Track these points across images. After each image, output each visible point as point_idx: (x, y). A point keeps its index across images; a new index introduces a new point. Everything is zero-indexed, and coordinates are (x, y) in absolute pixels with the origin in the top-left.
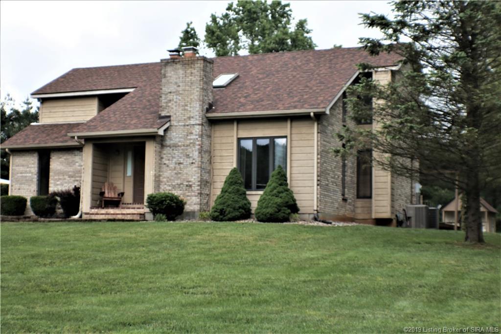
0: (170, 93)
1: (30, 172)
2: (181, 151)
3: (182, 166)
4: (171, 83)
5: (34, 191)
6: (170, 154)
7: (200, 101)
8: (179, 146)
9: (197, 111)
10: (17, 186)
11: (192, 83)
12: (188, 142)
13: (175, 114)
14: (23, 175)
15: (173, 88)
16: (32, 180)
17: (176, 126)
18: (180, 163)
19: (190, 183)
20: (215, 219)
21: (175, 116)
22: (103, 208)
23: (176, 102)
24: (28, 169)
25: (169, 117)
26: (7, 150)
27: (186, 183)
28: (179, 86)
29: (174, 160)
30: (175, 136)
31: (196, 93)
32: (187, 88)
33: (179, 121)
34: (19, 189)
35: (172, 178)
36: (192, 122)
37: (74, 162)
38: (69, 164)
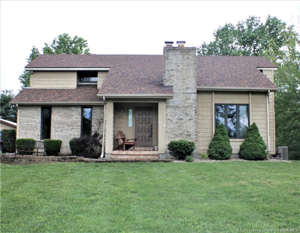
0: (172, 70)
1: (35, 122)
2: (181, 111)
3: (182, 121)
4: (173, 63)
5: (38, 135)
6: (173, 112)
7: (195, 77)
8: (180, 107)
9: (193, 84)
10: (24, 131)
11: (188, 65)
12: (187, 105)
13: (176, 85)
14: (29, 123)
15: (174, 67)
16: (36, 128)
17: (177, 93)
18: (181, 119)
19: (189, 133)
20: (211, 157)
21: (176, 86)
22: (124, 150)
23: (176, 77)
24: (33, 119)
25: (172, 86)
26: (17, 105)
27: (186, 133)
28: (179, 66)
29: (176, 117)
30: (177, 100)
31: (192, 72)
32: (185, 68)
33: (179, 90)
34: (25, 134)
35: (175, 129)
36: (189, 91)
37: (71, 116)
38: (67, 117)
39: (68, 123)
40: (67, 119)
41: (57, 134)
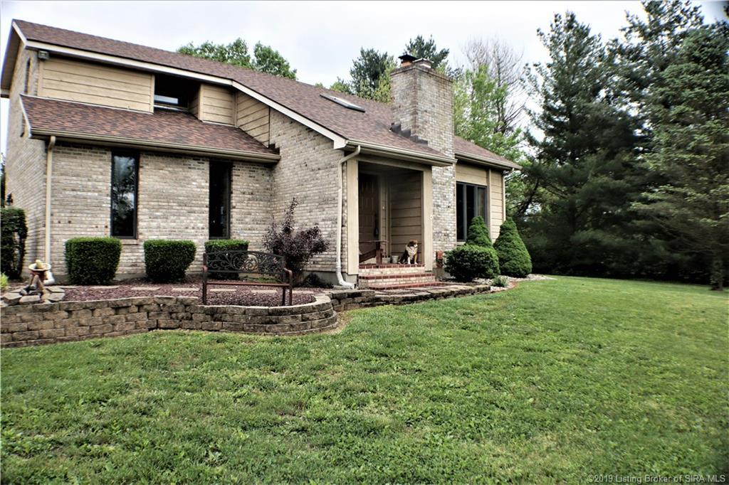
0: (426, 111)
1: (95, 189)
2: (438, 190)
3: (440, 209)
4: (426, 99)
5: (106, 227)
9: (450, 144)
10: (64, 216)
11: (445, 107)
14: (79, 193)
15: (428, 106)
16: (99, 206)
18: (438, 206)
23: (432, 126)
24: (90, 183)
25: (426, 141)
26: (53, 139)
28: (433, 106)
31: (449, 121)
32: (441, 111)
34: (69, 222)
37: (188, 181)
38: (178, 181)
39: (181, 198)
40: (179, 188)
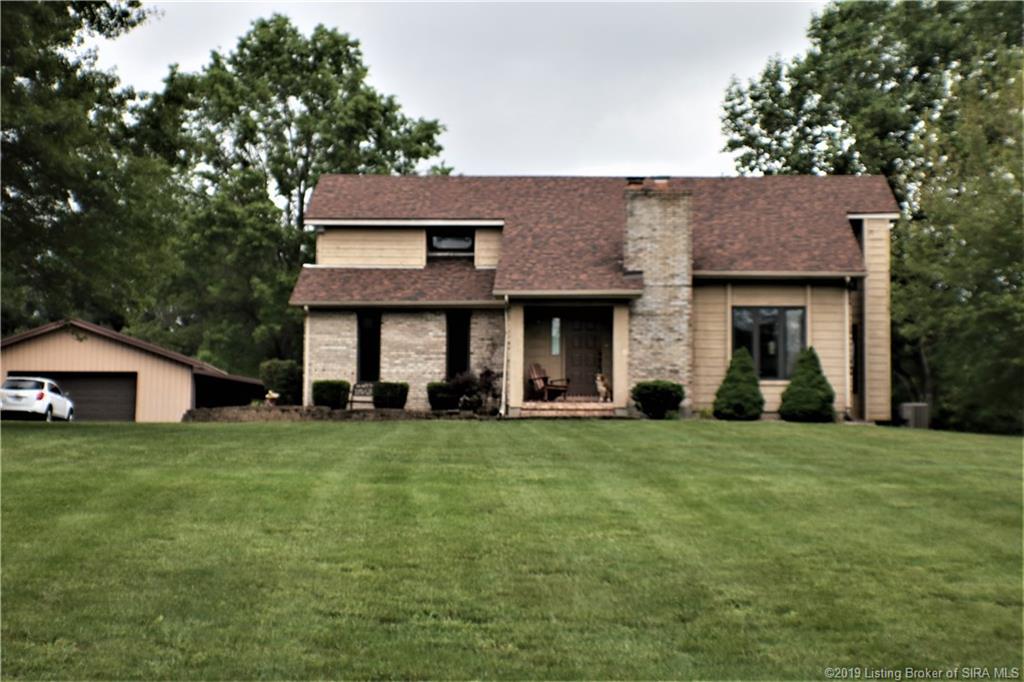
0: (641, 238)
2: (660, 322)
3: (662, 343)
4: (643, 224)
6: (643, 325)
7: (689, 252)
8: (657, 315)
9: (685, 267)
10: (320, 366)
11: (675, 227)
12: (671, 310)
13: (650, 269)
14: (331, 347)
15: (645, 232)
16: (347, 357)
17: (652, 286)
18: (659, 340)
19: (677, 368)
20: (719, 414)
21: (649, 272)
22: (545, 401)
23: (650, 252)
24: (339, 339)
25: (641, 273)
26: (306, 308)
27: (669, 368)
28: (654, 230)
29: (650, 335)
30: (651, 300)
31: (682, 242)
32: (668, 233)
33: (656, 280)
34: (324, 370)
35: (647, 360)
36: (677, 281)
37: (426, 331)
38: (416, 334)
39: (419, 348)
40: (417, 339)
41: (394, 370)
